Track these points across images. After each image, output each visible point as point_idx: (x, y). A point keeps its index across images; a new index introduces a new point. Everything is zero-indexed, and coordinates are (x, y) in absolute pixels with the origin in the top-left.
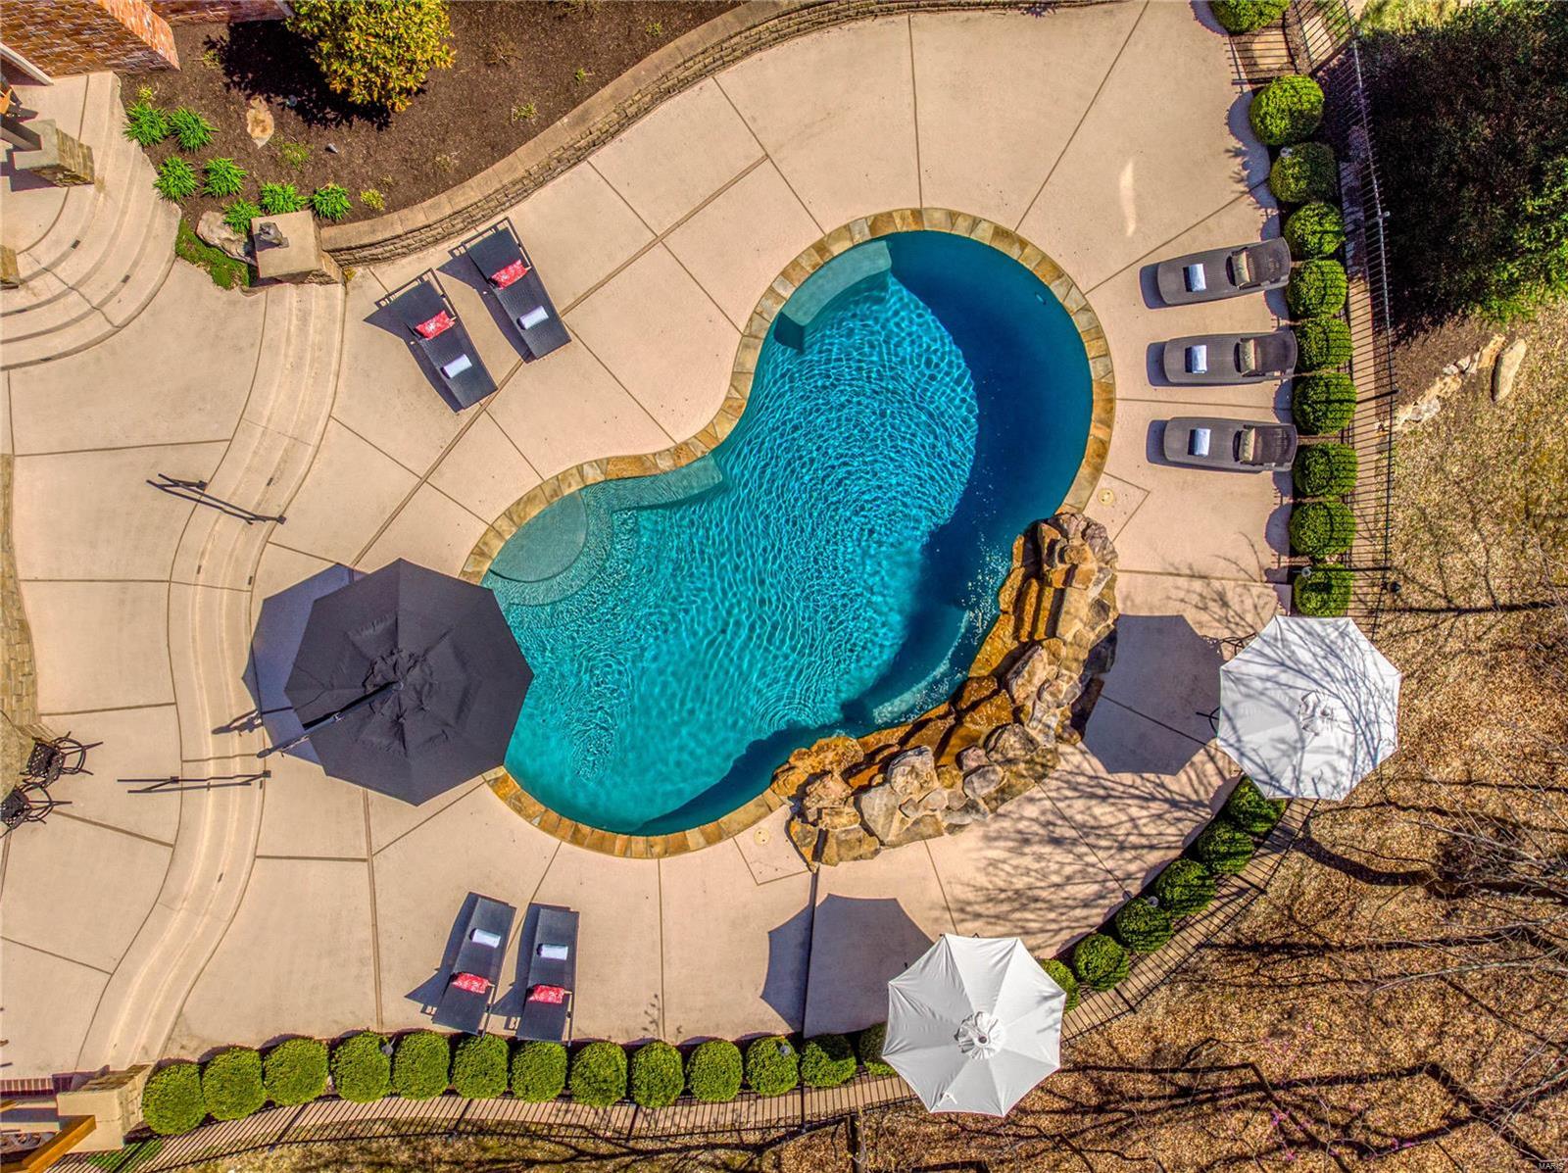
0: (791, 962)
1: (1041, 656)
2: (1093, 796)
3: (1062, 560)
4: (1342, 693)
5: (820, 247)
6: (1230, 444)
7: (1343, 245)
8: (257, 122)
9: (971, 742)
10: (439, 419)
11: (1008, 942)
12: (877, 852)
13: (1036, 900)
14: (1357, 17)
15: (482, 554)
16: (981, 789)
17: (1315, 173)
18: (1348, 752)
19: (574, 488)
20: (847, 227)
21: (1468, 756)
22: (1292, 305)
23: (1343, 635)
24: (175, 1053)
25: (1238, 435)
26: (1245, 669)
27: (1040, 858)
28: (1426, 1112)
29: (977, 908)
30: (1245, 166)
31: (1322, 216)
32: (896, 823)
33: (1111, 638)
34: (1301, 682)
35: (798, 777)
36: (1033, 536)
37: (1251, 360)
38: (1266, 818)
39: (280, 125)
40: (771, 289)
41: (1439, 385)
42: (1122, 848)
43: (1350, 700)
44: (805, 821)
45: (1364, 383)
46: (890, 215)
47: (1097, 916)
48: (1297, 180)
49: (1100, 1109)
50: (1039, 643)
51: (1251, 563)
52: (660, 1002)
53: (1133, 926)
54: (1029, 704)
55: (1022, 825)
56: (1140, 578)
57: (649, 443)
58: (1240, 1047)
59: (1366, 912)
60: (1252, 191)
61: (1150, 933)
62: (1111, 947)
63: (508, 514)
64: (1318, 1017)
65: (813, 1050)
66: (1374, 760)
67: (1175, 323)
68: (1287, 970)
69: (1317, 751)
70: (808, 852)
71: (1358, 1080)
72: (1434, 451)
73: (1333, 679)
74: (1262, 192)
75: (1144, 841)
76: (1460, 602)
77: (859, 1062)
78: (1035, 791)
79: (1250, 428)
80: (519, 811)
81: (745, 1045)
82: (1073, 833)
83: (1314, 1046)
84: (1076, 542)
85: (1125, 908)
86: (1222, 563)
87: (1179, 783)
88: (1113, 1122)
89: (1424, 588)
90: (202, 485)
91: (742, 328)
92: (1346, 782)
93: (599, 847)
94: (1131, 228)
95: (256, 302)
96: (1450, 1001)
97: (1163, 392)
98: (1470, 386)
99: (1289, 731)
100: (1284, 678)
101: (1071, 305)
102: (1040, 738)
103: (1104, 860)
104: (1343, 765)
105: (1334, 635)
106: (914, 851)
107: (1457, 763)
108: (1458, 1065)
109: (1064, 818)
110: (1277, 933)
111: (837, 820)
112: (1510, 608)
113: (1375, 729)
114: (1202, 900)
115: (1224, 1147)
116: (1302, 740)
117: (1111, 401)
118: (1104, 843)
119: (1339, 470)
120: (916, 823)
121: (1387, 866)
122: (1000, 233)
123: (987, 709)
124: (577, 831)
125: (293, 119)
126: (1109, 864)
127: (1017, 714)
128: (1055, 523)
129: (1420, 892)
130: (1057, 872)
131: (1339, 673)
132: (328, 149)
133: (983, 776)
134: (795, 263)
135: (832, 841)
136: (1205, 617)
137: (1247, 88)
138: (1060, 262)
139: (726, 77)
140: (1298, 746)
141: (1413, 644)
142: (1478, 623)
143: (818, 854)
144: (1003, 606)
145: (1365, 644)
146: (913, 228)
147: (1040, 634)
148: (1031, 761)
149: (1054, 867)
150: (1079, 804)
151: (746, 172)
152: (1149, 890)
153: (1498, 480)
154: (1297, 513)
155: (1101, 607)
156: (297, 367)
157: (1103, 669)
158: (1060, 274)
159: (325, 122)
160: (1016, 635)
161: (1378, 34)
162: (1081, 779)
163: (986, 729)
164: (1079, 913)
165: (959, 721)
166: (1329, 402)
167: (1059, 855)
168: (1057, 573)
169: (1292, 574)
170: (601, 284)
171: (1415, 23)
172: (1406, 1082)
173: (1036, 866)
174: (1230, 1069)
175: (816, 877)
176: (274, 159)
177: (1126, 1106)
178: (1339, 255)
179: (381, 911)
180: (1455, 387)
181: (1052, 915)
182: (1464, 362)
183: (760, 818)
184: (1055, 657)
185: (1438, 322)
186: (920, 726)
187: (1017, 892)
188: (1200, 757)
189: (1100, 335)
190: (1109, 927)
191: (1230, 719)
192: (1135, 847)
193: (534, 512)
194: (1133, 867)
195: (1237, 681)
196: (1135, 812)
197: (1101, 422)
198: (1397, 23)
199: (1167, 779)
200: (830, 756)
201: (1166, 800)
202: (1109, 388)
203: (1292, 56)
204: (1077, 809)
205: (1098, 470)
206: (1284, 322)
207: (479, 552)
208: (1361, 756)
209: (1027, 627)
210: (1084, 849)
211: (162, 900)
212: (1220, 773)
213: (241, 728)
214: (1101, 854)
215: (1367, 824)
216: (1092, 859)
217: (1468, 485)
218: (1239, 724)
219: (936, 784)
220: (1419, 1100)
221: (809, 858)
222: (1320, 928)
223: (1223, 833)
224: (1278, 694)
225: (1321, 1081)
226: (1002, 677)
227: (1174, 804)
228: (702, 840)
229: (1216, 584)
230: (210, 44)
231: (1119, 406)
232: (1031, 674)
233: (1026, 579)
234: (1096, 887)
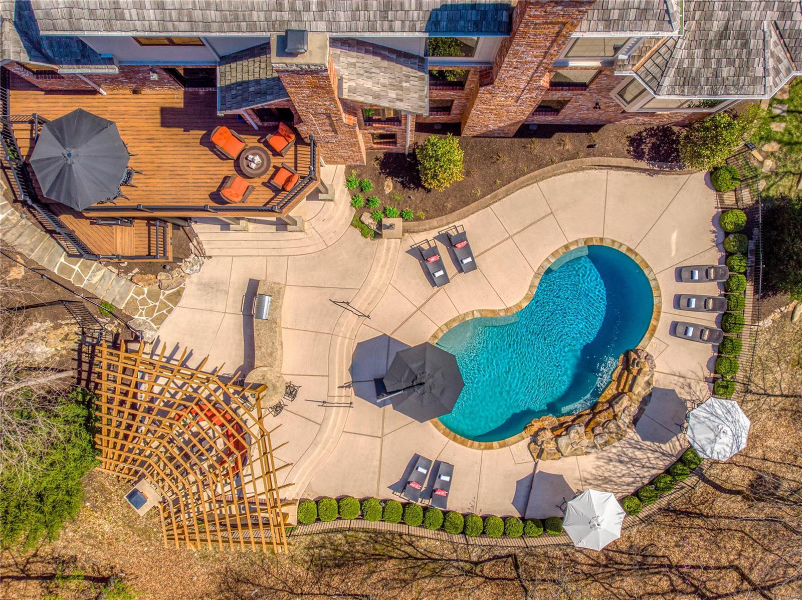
0: (523, 493)
1: (626, 397)
2: (636, 448)
3: (637, 366)
4: (731, 426)
5: (566, 247)
6: (699, 333)
7: (746, 270)
8: (388, 186)
9: (598, 424)
10: (426, 288)
11: (609, 494)
12: (560, 458)
13: (611, 481)
14: (761, 190)
15: (436, 337)
16: (600, 441)
17: (740, 245)
18: (730, 445)
19: (470, 318)
20: (577, 241)
21: (765, 449)
22: (726, 287)
23: (733, 406)
24: (306, 496)
25: (702, 331)
26: (698, 413)
27: (615, 467)
28: (730, 584)
29: (591, 481)
30: (716, 237)
31: (741, 260)
32: (569, 449)
33: (650, 395)
34: (717, 420)
35: (535, 428)
36: (627, 355)
37: (710, 306)
38: (696, 464)
39: (395, 188)
40: (547, 259)
41: (773, 315)
42: (643, 467)
43: (733, 428)
44: (536, 444)
45: (747, 318)
46: (592, 238)
47: (632, 489)
48: (734, 247)
49: (606, 566)
50: (626, 393)
51: (701, 375)
52: (476, 499)
53: (645, 494)
54: (620, 414)
55: (610, 455)
56: (662, 375)
57: (499, 306)
58: (663, 549)
59: (718, 503)
60: (717, 246)
61: (651, 497)
62: (636, 500)
63: (446, 324)
64: (695, 541)
65: (530, 523)
66: (738, 449)
67: (685, 288)
68: (685, 521)
69: (720, 443)
70: (535, 455)
71: (706, 568)
72: (768, 337)
73: (728, 421)
74: (721, 246)
75: (651, 466)
76: (769, 392)
77: (544, 530)
78: (616, 444)
79: (707, 329)
80: (436, 427)
81: (504, 519)
82: (627, 460)
83: (691, 552)
84: (643, 360)
85: (643, 487)
86: (690, 373)
87: (666, 447)
88: (610, 572)
89: (757, 385)
90: (348, 303)
91: (535, 270)
92: (728, 455)
93: (462, 443)
94: (673, 253)
95: (374, 244)
96: (745, 542)
97: (677, 311)
98: (784, 316)
99: (712, 436)
100: (712, 418)
101: (650, 277)
102: (622, 426)
103: (636, 470)
104: (728, 449)
105: (730, 406)
106: (572, 459)
107: (760, 451)
108: (745, 568)
109: (625, 454)
110: (684, 506)
111: (548, 445)
112: (787, 396)
113: (740, 439)
114: (670, 489)
115: (649, 588)
116: (716, 439)
117: (659, 312)
118: (637, 464)
119: (736, 348)
120: (575, 450)
121: (728, 486)
122: (629, 249)
123: (605, 414)
124: (455, 436)
125: (399, 186)
126: (638, 472)
127: (615, 417)
128: (636, 352)
129: (740, 498)
130: (620, 473)
131: (730, 419)
132: (409, 197)
133: (601, 437)
134: (557, 251)
135: (545, 452)
136: (683, 391)
137: (720, 210)
138: (649, 263)
139: (541, 184)
140: (714, 441)
141: (750, 405)
142: (775, 400)
143: (539, 456)
144: (613, 378)
145: (740, 410)
146: (599, 244)
147: (626, 390)
148: (617, 433)
149: (619, 470)
150: (631, 450)
151: (544, 217)
152: (651, 483)
153: (789, 349)
154: (719, 360)
155: (648, 383)
156: (383, 266)
157: (646, 405)
158: (648, 266)
159: (410, 188)
160: (617, 389)
161: (768, 196)
162: (633, 441)
163: (604, 421)
164: (625, 487)
165: (594, 417)
166: (735, 324)
167: (622, 467)
168: (635, 370)
169: (714, 380)
170: (488, 250)
171: (781, 194)
172: (723, 572)
173: (613, 469)
174: (658, 557)
175: (536, 464)
176: (391, 197)
177: (616, 566)
178: (745, 273)
179: (383, 456)
180: (778, 316)
181: (616, 487)
182: (783, 309)
183: (519, 441)
184: (630, 399)
185: (775, 294)
186: (579, 416)
187: (605, 477)
188: (674, 439)
189: (658, 289)
190: (636, 494)
191: (691, 429)
192: (648, 467)
193: (455, 324)
194: (646, 474)
195: (696, 417)
196: (649, 455)
197: (655, 319)
198: (775, 193)
199: (662, 445)
200: (547, 422)
201: (661, 453)
202: (660, 308)
203: (737, 201)
204: (630, 452)
205: (652, 335)
206: (722, 292)
207: (434, 336)
208: (734, 447)
209: (622, 387)
210: (630, 466)
211: (314, 443)
212: (681, 445)
213: (346, 387)
214: (636, 468)
215: (723, 470)
216: (633, 469)
217: (778, 350)
218: (695, 431)
219: (585, 437)
220: (728, 580)
221: (535, 457)
222: (701, 507)
223: (680, 466)
224: (709, 423)
225: (693, 567)
226: (611, 402)
227: (663, 454)
228: (498, 446)
229: (688, 380)
230: (377, 159)
231: (662, 314)
232: (622, 404)
233: (623, 369)
234: (632, 479)
